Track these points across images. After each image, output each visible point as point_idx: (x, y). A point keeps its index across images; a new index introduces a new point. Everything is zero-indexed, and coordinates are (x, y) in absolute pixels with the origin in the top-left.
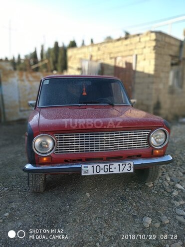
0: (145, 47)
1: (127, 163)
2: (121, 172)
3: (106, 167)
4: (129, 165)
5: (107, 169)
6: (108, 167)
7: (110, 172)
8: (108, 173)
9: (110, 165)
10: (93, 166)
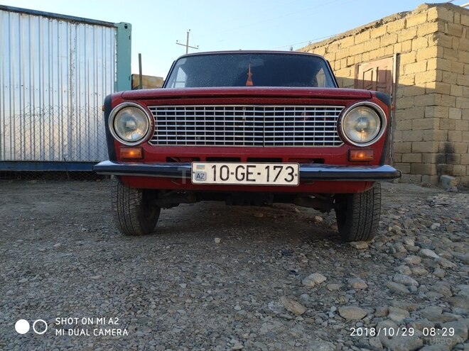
0: (416, 37)
1: (285, 166)
2: (271, 182)
3: (240, 170)
4: (290, 170)
5: (243, 174)
6: (245, 171)
7: (247, 180)
8: (245, 182)
9: (248, 166)
10: (214, 167)
